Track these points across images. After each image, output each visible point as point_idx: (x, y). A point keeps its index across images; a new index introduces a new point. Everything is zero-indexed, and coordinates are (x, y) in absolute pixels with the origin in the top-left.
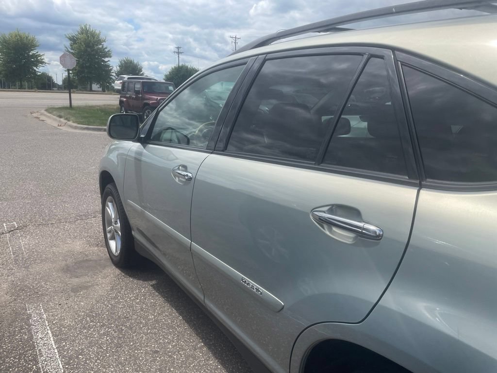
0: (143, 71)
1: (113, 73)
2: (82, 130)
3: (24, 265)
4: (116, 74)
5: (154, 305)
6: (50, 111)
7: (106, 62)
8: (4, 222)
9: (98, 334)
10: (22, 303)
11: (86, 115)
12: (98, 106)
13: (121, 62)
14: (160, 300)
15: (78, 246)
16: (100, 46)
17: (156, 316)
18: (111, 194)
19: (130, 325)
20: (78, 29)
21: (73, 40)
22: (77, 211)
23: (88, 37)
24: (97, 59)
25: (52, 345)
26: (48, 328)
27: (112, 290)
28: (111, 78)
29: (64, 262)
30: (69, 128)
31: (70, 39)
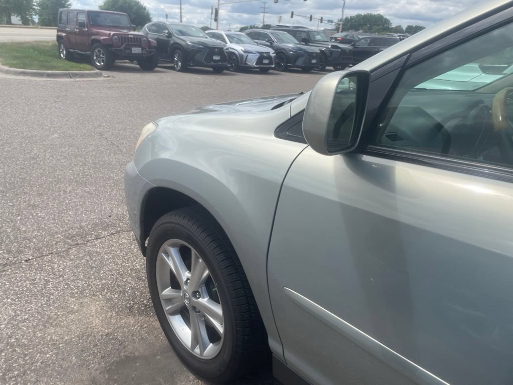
2: (17, 75)
4: (38, 4)
15: (95, 316)
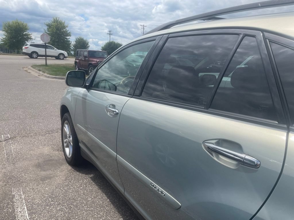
0: (89, 44)
1: (71, 45)
2: (52, 78)
3: (13, 162)
4: (73, 46)
5: (91, 191)
6: (34, 67)
7: (68, 39)
8: (2, 134)
9: (56, 210)
10: (9, 187)
11: (55, 70)
12: (62, 64)
13: (76, 39)
14: (95, 188)
15: (46, 150)
16: (65, 30)
17: (93, 199)
18: (67, 119)
19: (76, 205)
20: (52, 20)
21: (49, 26)
22: (46, 128)
23: (58, 24)
24: (63, 37)
25: (26, 216)
26: (25, 205)
27: (66, 180)
28: (71, 48)
29: (37, 161)
30: (44, 77)
31: (47, 25)
